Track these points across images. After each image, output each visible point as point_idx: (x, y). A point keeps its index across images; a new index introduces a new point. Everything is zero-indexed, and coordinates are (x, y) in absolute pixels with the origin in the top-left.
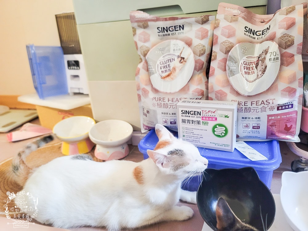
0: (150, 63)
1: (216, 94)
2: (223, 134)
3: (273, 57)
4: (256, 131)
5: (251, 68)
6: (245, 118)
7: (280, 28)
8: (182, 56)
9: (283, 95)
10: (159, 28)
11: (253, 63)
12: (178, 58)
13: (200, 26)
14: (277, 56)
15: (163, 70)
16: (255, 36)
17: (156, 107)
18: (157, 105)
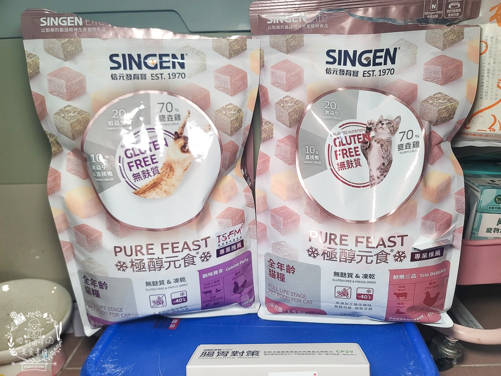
6: (342, 274)
10: (117, 55)
12: (175, 139)
15: (135, 170)
17: (129, 270)
18: (129, 265)
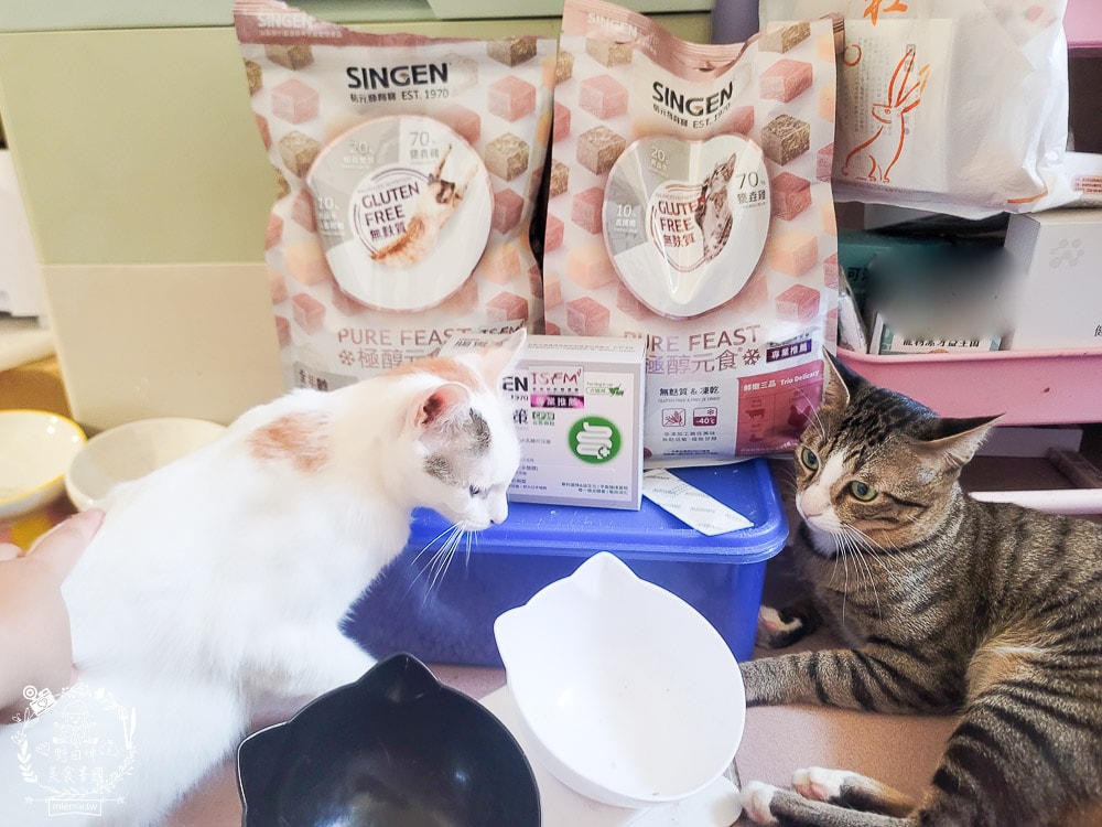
0: (325, 200)
1: (569, 312)
2: (605, 453)
3: (748, 190)
4: (706, 433)
5: (682, 223)
6: (671, 390)
7: (764, 96)
8: (444, 177)
9: (783, 313)
10: (356, 69)
11: (687, 207)
12: (430, 184)
13: (504, 72)
14: (760, 187)
16: (685, 115)
17: (357, 364)
18: (357, 356)
